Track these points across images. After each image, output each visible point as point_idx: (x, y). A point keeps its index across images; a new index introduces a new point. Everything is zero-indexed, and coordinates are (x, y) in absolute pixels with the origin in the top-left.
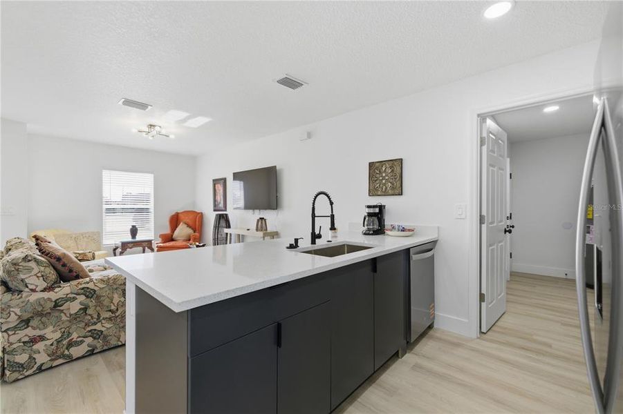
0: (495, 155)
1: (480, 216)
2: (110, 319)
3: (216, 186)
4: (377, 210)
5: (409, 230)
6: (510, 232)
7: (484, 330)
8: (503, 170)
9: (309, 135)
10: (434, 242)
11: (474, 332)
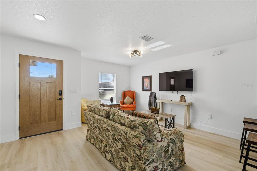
3: (145, 79)
9: (222, 53)
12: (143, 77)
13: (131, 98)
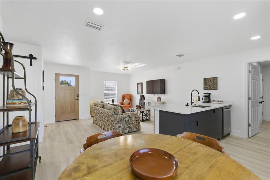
0: (255, 76)
1: (249, 97)
2: (132, 124)
3: (138, 85)
4: (208, 95)
5: (221, 102)
6: (261, 103)
7: (250, 136)
8: (258, 80)
9: (179, 68)
10: (231, 106)
11: (247, 136)
12: (137, 83)
13: (128, 99)
